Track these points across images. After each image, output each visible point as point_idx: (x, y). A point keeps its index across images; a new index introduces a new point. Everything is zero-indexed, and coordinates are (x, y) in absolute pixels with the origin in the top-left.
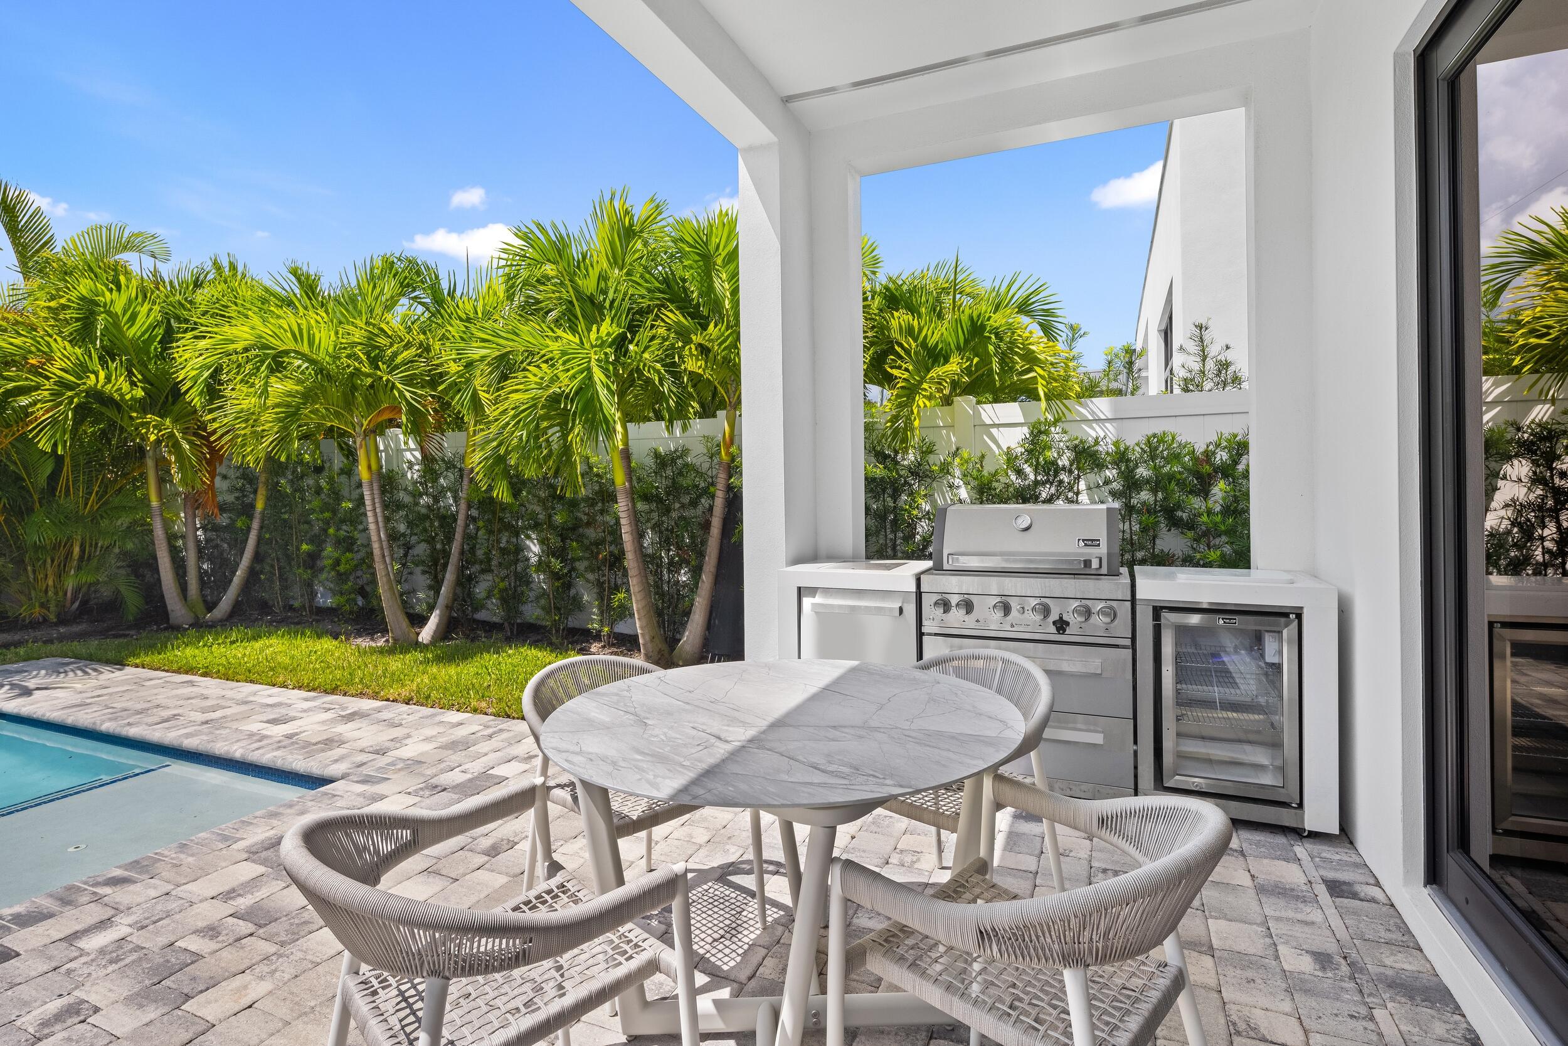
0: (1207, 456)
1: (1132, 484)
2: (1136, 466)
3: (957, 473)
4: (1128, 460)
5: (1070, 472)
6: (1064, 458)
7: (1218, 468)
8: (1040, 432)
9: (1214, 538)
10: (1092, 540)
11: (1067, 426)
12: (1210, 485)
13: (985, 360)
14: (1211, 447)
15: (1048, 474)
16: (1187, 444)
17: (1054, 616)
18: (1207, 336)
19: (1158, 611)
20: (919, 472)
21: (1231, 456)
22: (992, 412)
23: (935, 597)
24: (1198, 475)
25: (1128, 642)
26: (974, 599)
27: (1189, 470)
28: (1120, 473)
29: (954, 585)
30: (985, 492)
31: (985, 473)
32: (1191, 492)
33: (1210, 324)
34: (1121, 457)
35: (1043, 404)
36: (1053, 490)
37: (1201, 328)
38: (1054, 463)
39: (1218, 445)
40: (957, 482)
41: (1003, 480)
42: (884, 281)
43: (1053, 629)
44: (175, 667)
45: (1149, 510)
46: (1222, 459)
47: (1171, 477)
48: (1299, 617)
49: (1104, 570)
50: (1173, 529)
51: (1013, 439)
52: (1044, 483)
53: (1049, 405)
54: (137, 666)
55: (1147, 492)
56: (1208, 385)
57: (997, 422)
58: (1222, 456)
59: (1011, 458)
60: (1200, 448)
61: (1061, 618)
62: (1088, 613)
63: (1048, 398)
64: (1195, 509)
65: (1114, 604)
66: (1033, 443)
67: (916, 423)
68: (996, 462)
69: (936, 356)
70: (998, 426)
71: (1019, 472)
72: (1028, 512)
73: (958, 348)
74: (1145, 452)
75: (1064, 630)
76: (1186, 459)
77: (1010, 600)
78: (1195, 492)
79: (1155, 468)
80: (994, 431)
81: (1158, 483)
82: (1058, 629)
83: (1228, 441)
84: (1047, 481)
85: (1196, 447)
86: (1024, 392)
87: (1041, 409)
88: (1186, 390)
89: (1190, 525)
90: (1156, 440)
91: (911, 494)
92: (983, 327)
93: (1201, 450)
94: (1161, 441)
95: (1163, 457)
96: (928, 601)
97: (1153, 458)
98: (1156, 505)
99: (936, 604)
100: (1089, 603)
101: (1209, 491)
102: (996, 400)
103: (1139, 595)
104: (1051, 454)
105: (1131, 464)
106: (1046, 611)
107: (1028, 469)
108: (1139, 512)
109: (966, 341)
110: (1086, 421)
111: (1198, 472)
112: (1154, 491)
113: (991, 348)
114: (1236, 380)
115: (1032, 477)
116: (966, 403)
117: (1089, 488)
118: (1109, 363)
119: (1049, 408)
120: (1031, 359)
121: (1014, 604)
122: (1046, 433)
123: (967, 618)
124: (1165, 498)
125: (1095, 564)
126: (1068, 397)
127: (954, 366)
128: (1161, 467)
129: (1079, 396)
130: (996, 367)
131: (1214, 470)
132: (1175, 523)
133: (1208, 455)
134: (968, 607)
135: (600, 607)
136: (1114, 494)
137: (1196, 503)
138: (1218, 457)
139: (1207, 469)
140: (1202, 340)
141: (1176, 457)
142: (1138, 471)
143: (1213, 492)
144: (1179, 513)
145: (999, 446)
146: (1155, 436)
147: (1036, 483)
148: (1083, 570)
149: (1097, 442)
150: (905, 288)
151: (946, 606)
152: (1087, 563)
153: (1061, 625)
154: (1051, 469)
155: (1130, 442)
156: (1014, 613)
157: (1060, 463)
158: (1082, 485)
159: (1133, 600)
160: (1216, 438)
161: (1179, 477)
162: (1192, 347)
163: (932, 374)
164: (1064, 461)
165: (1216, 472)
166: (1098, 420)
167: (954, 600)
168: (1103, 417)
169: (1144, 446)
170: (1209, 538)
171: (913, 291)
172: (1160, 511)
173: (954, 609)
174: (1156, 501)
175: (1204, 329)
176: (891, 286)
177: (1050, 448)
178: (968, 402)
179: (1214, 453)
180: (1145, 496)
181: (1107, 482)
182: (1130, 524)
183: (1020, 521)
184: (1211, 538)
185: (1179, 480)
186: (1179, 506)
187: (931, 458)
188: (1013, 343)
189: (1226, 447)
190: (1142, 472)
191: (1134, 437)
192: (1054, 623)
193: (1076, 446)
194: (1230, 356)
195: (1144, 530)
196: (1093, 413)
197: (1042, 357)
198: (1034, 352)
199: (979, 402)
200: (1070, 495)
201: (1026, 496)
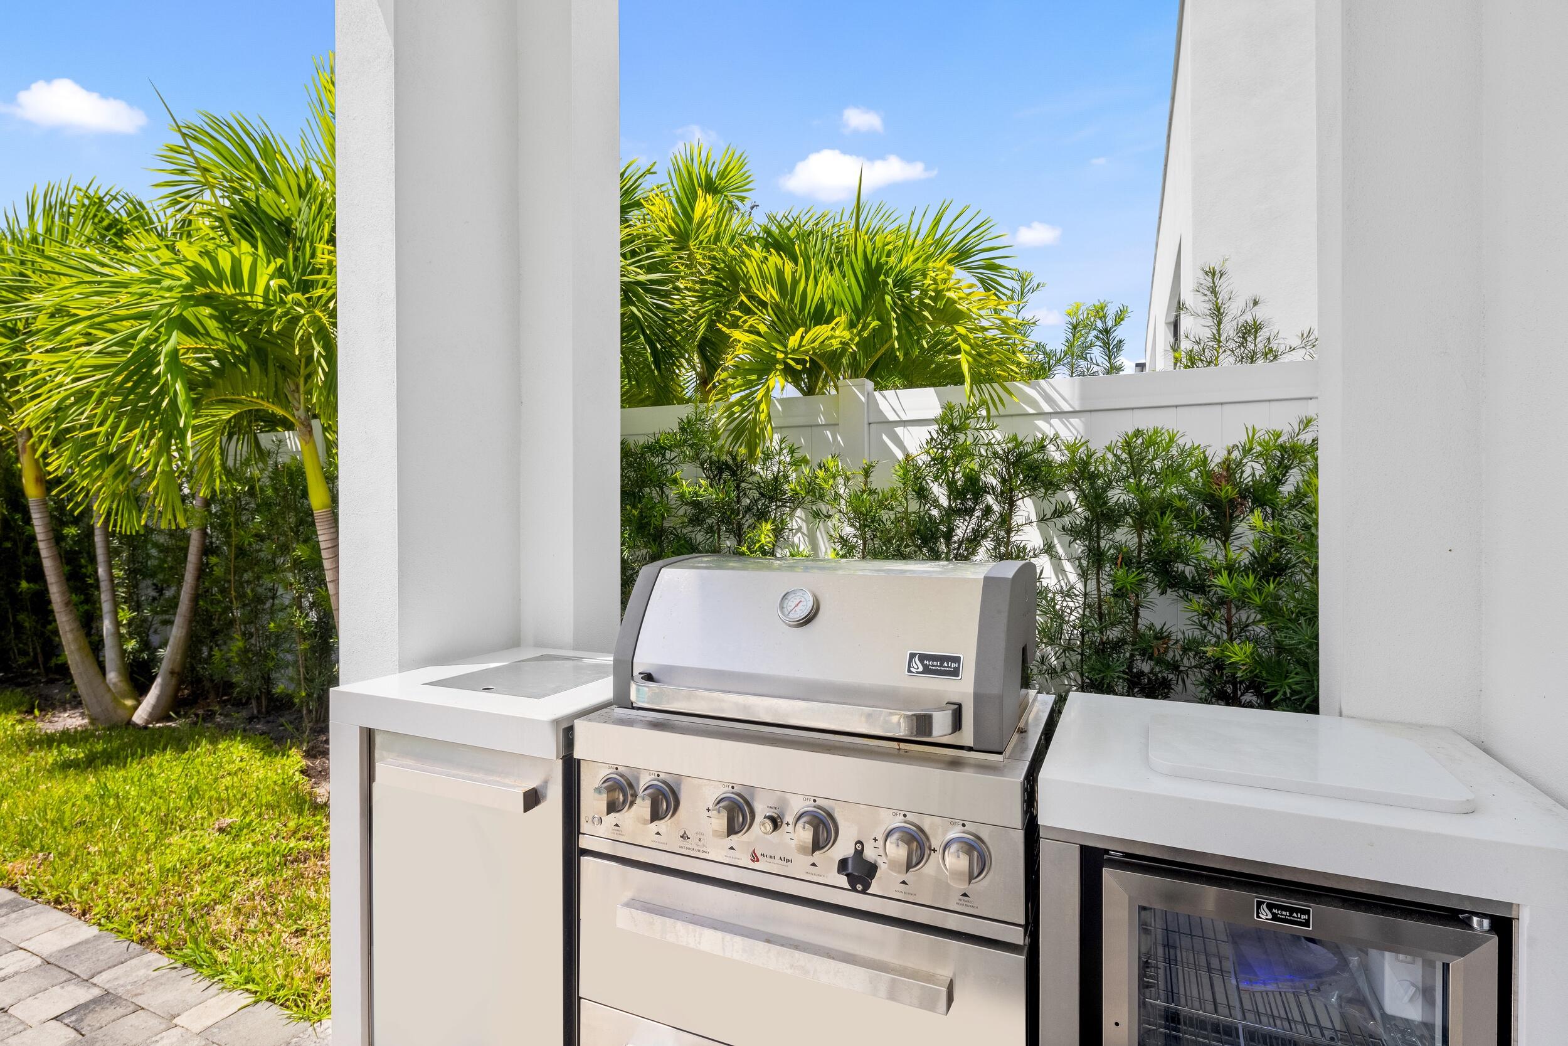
0: (1228, 469)
1: (1102, 515)
2: (1109, 485)
4: (1095, 475)
5: (1002, 494)
6: (993, 469)
7: (1247, 489)
9: (1238, 608)
10: (942, 659)
12: (1232, 518)
14: (1236, 455)
16: (1194, 449)
17: (843, 848)
18: (1224, 287)
21: (1269, 470)
22: (896, 402)
23: (604, 774)
24: (1212, 501)
25: (1017, 936)
26: (680, 788)
27: (1198, 494)
28: (1083, 497)
30: (868, 526)
32: (1200, 530)
33: (1228, 266)
34: (1083, 470)
35: (968, 389)
36: (976, 525)
37: (1214, 274)
39: (1246, 451)
41: (901, 506)
42: (764, 221)
43: (842, 879)
45: (1126, 560)
46: (1253, 475)
47: (1165, 506)
49: (967, 736)
50: (1169, 591)
51: (919, 442)
52: (963, 515)
53: (977, 388)
55: (1126, 530)
56: (1225, 359)
57: (904, 418)
58: (1253, 470)
59: (914, 472)
60: (1216, 455)
61: (859, 853)
62: (920, 847)
63: (978, 380)
64: (1205, 559)
65: (983, 832)
66: (946, 447)
70: (904, 423)
71: (927, 495)
74: (1123, 462)
75: (867, 886)
76: (1192, 474)
77: (749, 796)
78: (1205, 530)
79: (1141, 490)
80: (899, 430)
81: (1144, 515)
82: (853, 880)
83: (1265, 445)
84: (967, 509)
85: (1209, 453)
87: (962, 395)
89: (1199, 587)
90: (1140, 441)
93: (1217, 460)
94: (1150, 443)
95: (1153, 472)
96: (588, 782)
97: (1136, 472)
98: (1140, 552)
99: (606, 788)
100: (924, 823)
101: (1231, 529)
102: (905, 385)
104: (971, 465)
105: (1100, 482)
106: (827, 830)
107: (938, 490)
108: (1112, 562)
109: (865, 298)
110: (1041, 414)
111: (1212, 496)
112: (1139, 527)
114: (1271, 354)
115: (944, 502)
116: (859, 389)
118: (1075, 328)
120: (951, 314)
121: (759, 807)
122: (962, 428)
123: (663, 827)
124: (1154, 541)
126: (1010, 377)
128: (1147, 488)
129: (1026, 375)
131: (1240, 493)
132: (1170, 581)
133: (1230, 468)
136: (1072, 532)
137: (1208, 549)
138: (1248, 471)
139: (1227, 491)
140: (1214, 292)
141: (1175, 471)
142: (1110, 493)
143: (1238, 530)
144: (1180, 567)
145: (904, 451)
146: (1137, 435)
147: (951, 513)
149: (1041, 445)
150: (794, 231)
153: (859, 869)
154: (971, 490)
155: (1098, 446)
156: (760, 828)
157: (987, 479)
158: (1019, 517)
159: (1031, 828)
160: (1243, 438)
161: (1178, 504)
164: (990, 477)
165: (1245, 498)
166: (1059, 414)
167: (639, 781)
168: (1067, 408)
169: (1119, 452)
170: (1229, 610)
171: (805, 236)
172: (1148, 561)
174: (1140, 544)
175: (1218, 275)
176: (775, 230)
177: (971, 455)
178: (861, 387)
179: (1240, 464)
180: (1124, 536)
181: (1063, 510)
182: (1098, 582)
184: (1234, 611)
185: (1179, 510)
186: (1177, 555)
189: (1260, 454)
190: (1117, 495)
191: (1106, 438)
192: (843, 865)
193: (1013, 455)
194: (1261, 314)
195: (1121, 592)
199: (877, 388)
200: (1001, 532)
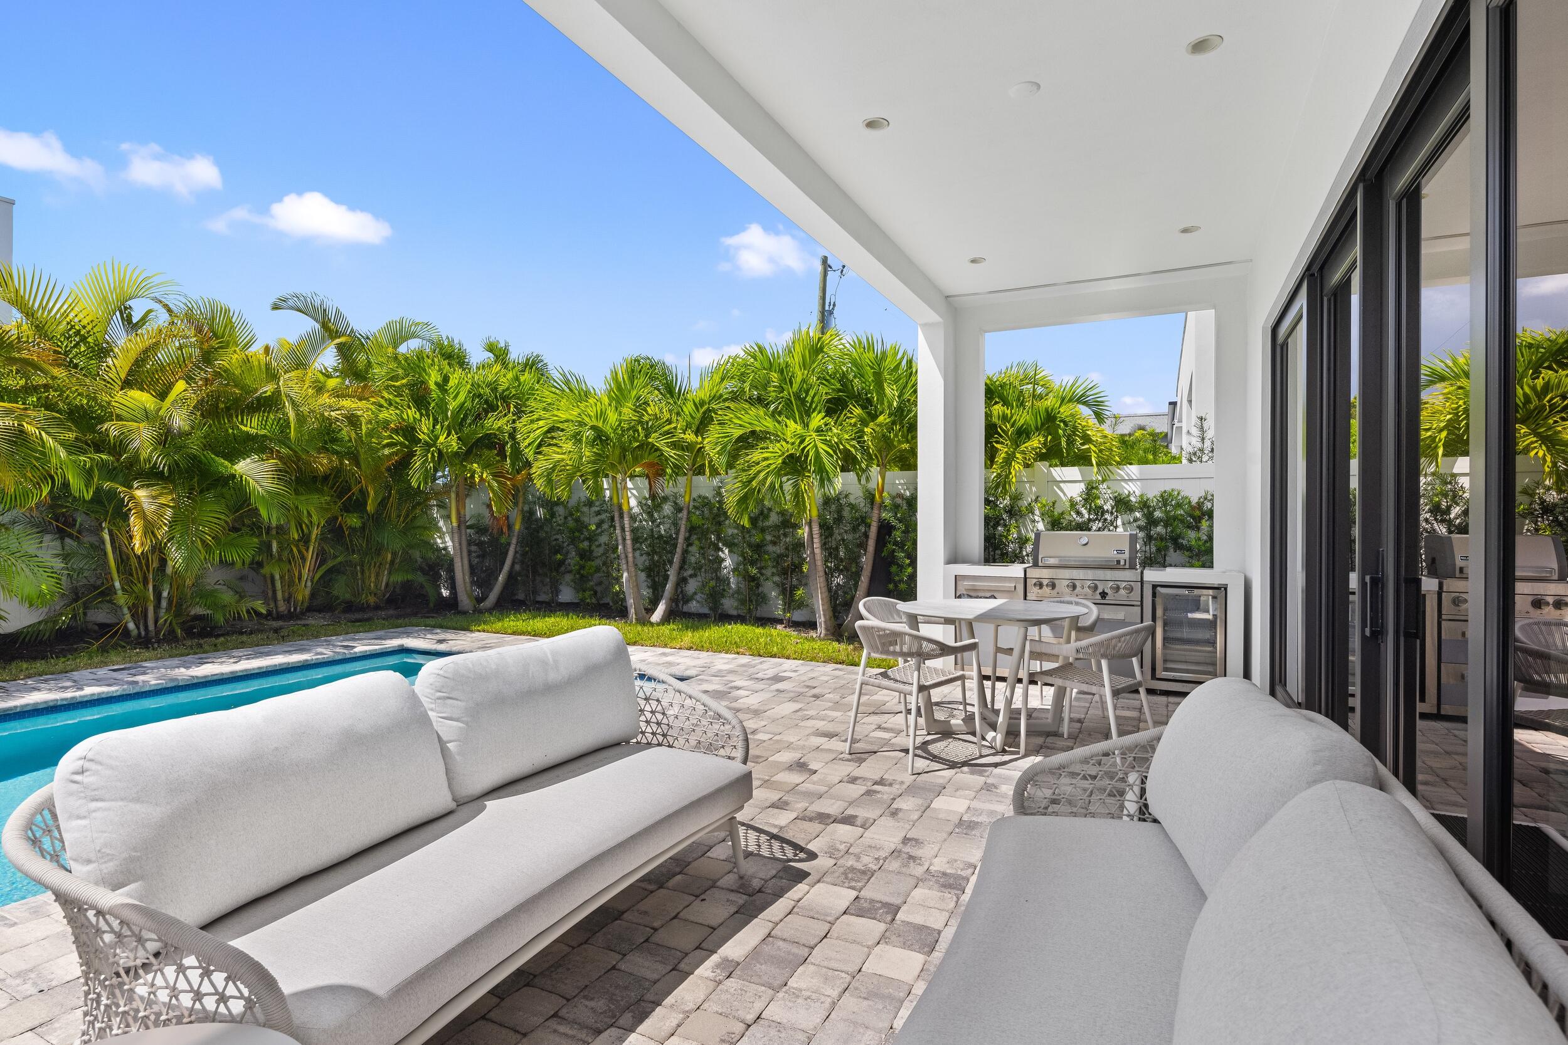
0: (1199, 505)
1: (1151, 522)
2: (1154, 510)
3: (1037, 512)
4: (1149, 507)
5: (1112, 513)
6: (1108, 504)
7: (1203, 511)
8: (1093, 488)
10: (1121, 550)
11: (1110, 483)
12: (1200, 523)
13: (1056, 438)
14: (1202, 500)
15: (1097, 515)
16: (1186, 498)
17: (1100, 590)
18: (1205, 425)
19: (1155, 587)
20: (1012, 512)
22: (1059, 473)
23: (1034, 581)
24: (1193, 517)
25: (1139, 603)
26: (1056, 582)
27: (1187, 514)
28: (1144, 515)
29: (1045, 574)
30: (1055, 524)
31: (1056, 513)
32: (1188, 528)
33: (1207, 416)
34: (1144, 505)
35: (1095, 469)
36: (1100, 525)
37: (1202, 419)
38: (1101, 507)
39: (1206, 499)
40: (1037, 518)
41: (1067, 517)
43: (1099, 597)
44: (510, 631)
45: (1161, 538)
46: (1207, 508)
47: (1175, 518)
48: (1226, 589)
49: (1127, 566)
50: (1176, 549)
51: (1075, 491)
52: (1094, 520)
53: (1099, 469)
54: (479, 631)
55: (1161, 527)
56: (1205, 458)
57: (1064, 479)
59: (1073, 504)
60: (1194, 501)
61: (1104, 591)
62: (1118, 588)
63: (1098, 465)
64: (1190, 537)
65: (1132, 583)
66: (1087, 494)
67: (1014, 480)
68: (1063, 505)
69: (1023, 434)
70: (1064, 482)
71: (1078, 513)
72: (1086, 535)
73: (1037, 429)
74: (1160, 502)
75: (1105, 598)
76: (1186, 507)
77: (1075, 582)
78: (1191, 527)
79: (1166, 512)
80: (1062, 485)
81: (1168, 522)
82: (1102, 597)
84: (1097, 519)
85: (1192, 499)
86: (1082, 460)
87: (1094, 473)
88: (1191, 461)
90: (1166, 494)
91: (1005, 525)
92: (1055, 418)
94: (1170, 495)
95: (1171, 506)
96: (1030, 582)
97: (1165, 505)
98: (1166, 535)
99: (1035, 584)
100: (1119, 583)
101: (1199, 527)
102: (1063, 465)
103: (1145, 579)
104: (1100, 502)
105: (1151, 509)
106: (1096, 588)
107: (1084, 511)
108: (1156, 539)
109: (1043, 424)
110: (1124, 480)
111: (1194, 515)
112: (1166, 526)
113: (1060, 432)
115: (1087, 516)
116: (1042, 466)
117: (1123, 524)
119: (1099, 471)
120: (1087, 439)
121: (1078, 584)
122: (1097, 488)
123: (1052, 592)
124: (1171, 531)
125: (1122, 563)
126: (1111, 465)
127: (1036, 442)
128: (1169, 511)
129: (1119, 463)
130: (1064, 444)
131: (1200, 514)
132: (1178, 545)
134: (1053, 586)
135: (784, 600)
136: (1140, 528)
137: (1192, 534)
138: (1205, 506)
139: (1197, 513)
140: (1202, 428)
141: (1179, 505)
142: (1155, 513)
144: (1181, 541)
145: (1065, 494)
146: (1165, 492)
147: (1089, 520)
148: (1116, 566)
149: (1129, 495)
150: (997, 383)
151: (1041, 586)
152: (1118, 562)
153: (1104, 595)
154: (1099, 511)
155: (1150, 495)
156: (1078, 589)
157: (1105, 508)
158: (1119, 522)
159: (1142, 582)
160: (1204, 495)
161: (1181, 517)
162: (1195, 431)
163: (1023, 447)
164: (1107, 507)
165: (1202, 515)
166: (1131, 480)
167: (1045, 582)
168: (1135, 478)
169: (1158, 498)
171: (1003, 386)
172: (1169, 539)
173: (1045, 587)
174: (1166, 532)
175: (1204, 420)
176: (989, 382)
177: (1099, 498)
178: (1044, 466)
180: (1159, 529)
181: (1136, 520)
182: (1150, 547)
183: (1082, 540)
184: (1200, 556)
185: (1181, 519)
186: (1179, 536)
187: (1020, 503)
188: (1075, 428)
189: (1210, 500)
190: (1158, 514)
191: (1153, 493)
192: (1100, 594)
193: (1115, 497)
195: (1159, 550)
196: (1128, 475)
197: (1094, 439)
198: (1089, 435)
199: (1050, 466)
200: (1111, 528)
201: (1084, 527)
